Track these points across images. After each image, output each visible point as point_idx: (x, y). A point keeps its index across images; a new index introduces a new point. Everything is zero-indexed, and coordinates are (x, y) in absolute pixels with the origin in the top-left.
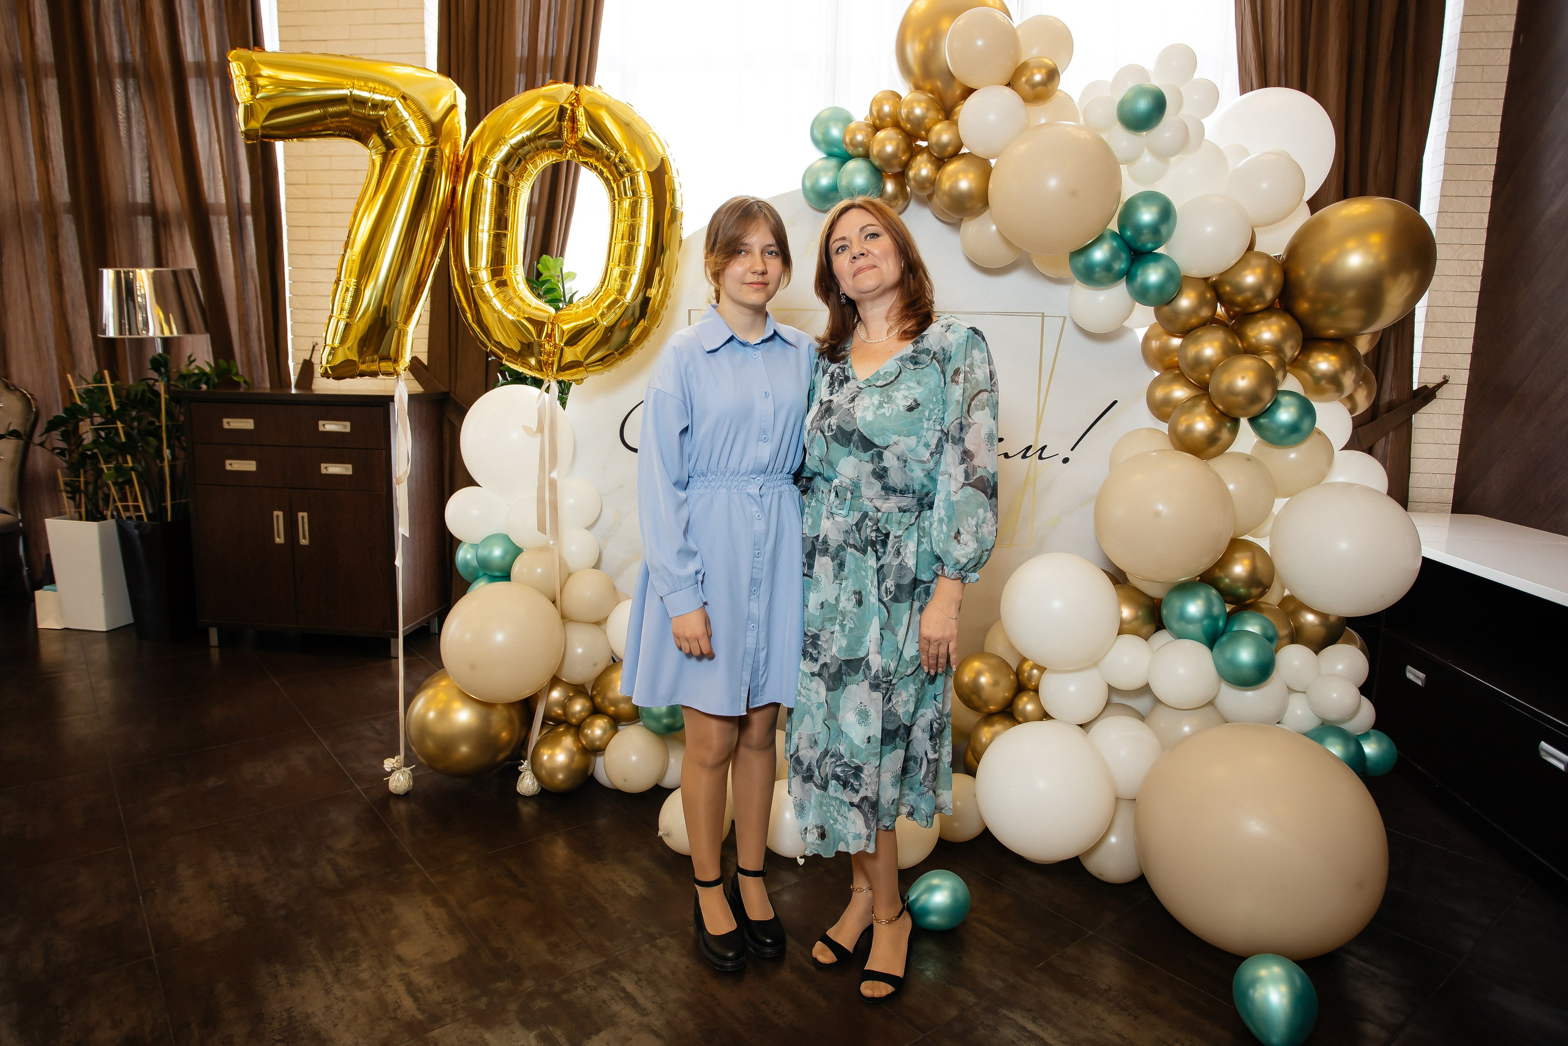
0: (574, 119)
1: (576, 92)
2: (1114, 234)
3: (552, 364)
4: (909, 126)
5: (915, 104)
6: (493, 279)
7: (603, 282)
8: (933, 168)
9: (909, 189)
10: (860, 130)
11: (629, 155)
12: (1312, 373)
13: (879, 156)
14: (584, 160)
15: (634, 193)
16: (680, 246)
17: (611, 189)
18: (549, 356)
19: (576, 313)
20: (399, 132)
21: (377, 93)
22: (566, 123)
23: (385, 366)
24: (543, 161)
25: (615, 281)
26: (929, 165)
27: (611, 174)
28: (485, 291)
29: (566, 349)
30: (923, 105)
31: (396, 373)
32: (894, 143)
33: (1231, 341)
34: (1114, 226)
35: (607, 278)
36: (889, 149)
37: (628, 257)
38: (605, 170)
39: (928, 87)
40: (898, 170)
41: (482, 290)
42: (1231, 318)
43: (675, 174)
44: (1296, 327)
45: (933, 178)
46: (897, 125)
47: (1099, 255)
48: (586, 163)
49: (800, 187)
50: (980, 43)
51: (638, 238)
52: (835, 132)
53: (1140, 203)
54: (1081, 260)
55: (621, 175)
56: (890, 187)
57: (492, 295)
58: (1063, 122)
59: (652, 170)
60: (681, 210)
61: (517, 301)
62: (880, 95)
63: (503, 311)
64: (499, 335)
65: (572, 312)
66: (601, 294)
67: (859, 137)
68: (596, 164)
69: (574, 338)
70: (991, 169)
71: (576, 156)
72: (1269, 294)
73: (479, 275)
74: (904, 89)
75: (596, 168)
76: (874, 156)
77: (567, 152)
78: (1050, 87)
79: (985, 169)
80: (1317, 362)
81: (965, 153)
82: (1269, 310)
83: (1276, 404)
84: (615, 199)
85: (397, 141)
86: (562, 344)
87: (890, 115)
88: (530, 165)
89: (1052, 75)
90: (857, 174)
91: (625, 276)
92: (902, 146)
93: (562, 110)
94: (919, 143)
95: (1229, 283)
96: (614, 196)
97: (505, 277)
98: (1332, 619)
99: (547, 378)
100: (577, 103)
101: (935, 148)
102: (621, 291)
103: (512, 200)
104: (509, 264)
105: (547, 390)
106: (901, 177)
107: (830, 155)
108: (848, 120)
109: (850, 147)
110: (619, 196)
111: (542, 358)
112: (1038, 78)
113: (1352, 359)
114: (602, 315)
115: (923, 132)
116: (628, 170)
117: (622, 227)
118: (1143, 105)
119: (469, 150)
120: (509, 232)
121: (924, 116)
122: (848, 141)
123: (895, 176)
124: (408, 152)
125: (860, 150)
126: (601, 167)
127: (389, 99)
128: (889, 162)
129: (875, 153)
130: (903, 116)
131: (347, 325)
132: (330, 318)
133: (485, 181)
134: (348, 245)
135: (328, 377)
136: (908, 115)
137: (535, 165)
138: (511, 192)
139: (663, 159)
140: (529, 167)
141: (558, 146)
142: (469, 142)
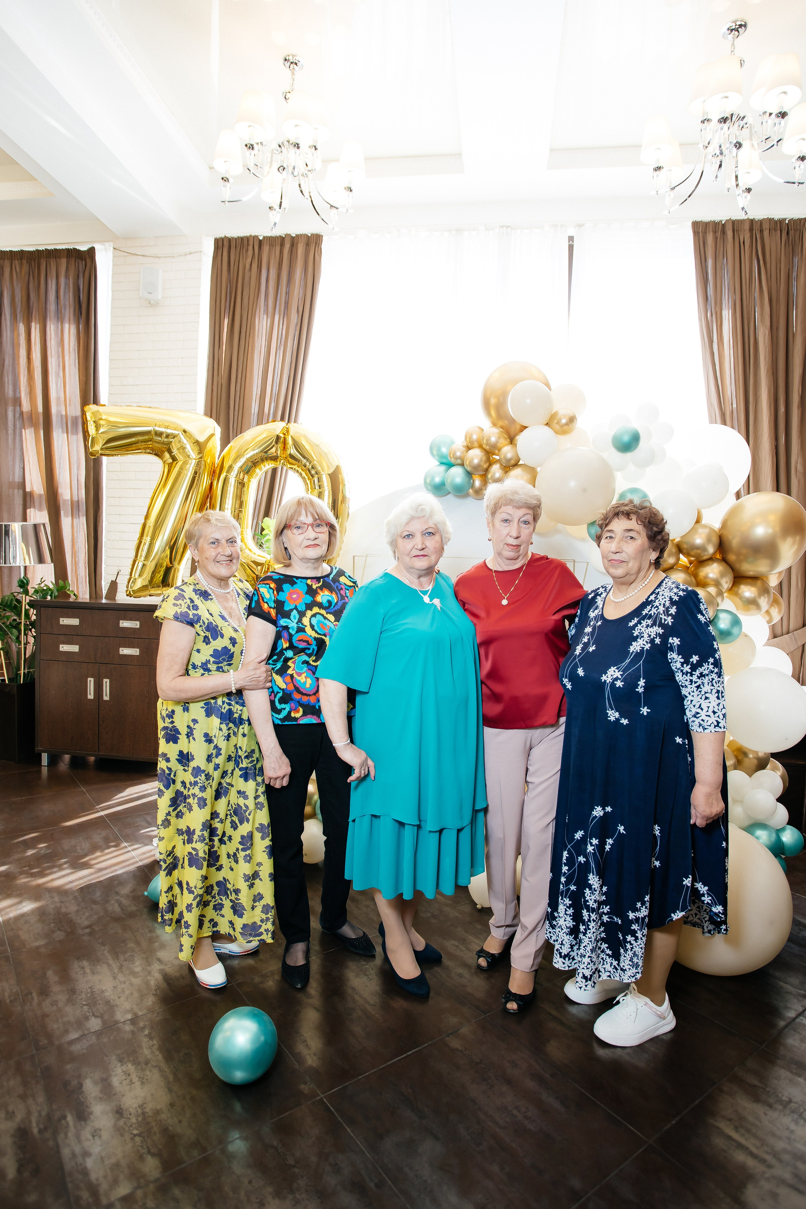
0: (285, 442)
1: (288, 428)
4: (488, 447)
5: (492, 435)
8: (503, 472)
10: (459, 449)
11: (317, 464)
12: (741, 598)
13: (470, 465)
14: (291, 466)
15: (320, 487)
16: (348, 518)
17: (306, 484)
20: (181, 450)
21: (170, 429)
22: (280, 445)
24: (266, 467)
26: (501, 470)
27: (307, 475)
30: (496, 435)
32: (479, 457)
33: (688, 579)
36: (476, 461)
38: (303, 473)
39: (501, 424)
40: (483, 472)
42: (691, 563)
43: (345, 475)
44: (730, 570)
46: (480, 446)
48: (292, 468)
49: (423, 482)
50: (528, 401)
52: (445, 450)
55: (313, 476)
56: (477, 483)
58: (580, 447)
59: (331, 472)
60: (350, 498)
61: (247, 551)
62: (471, 429)
67: (458, 454)
68: (298, 469)
70: (537, 473)
71: (286, 464)
72: (711, 550)
74: (486, 425)
75: (298, 472)
76: (467, 465)
77: (280, 462)
78: (571, 425)
79: (532, 474)
80: (743, 592)
81: (521, 465)
82: (711, 559)
83: (716, 617)
85: (179, 457)
87: (478, 441)
89: (572, 420)
90: (457, 475)
92: (484, 458)
93: (278, 438)
95: (686, 543)
96: (308, 489)
98: (761, 754)
100: (287, 433)
101: (503, 461)
103: (247, 490)
106: (484, 476)
107: (442, 463)
108: (453, 443)
109: (453, 459)
110: (311, 488)
112: (564, 421)
113: (765, 590)
115: (497, 451)
116: (317, 473)
118: (626, 438)
120: (243, 510)
121: (497, 442)
122: (452, 456)
123: (481, 476)
124: (185, 463)
125: (459, 461)
126: (300, 470)
127: (176, 432)
128: (476, 468)
129: (467, 463)
130: (485, 442)
131: (144, 565)
132: (134, 562)
133: (230, 479)
134: (147, 517)
135: (131, 597)
136: (487, 440)
137: (261, 469)
138: (246, 485)
139: (337, 466)
140: (257, 470)
141: (275, 459)
142: (222, 456)
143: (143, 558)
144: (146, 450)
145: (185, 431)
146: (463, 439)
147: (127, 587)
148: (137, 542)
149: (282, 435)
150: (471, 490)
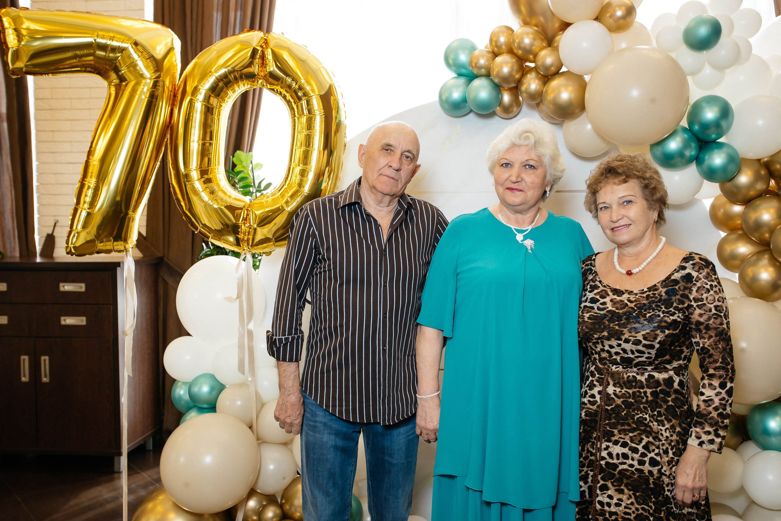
0: (263, 57)
1: (266, 38)
2: (684, 129)
3: (248, 240)
4: (520, 52)
5: (525, 36)
6: (202, 177)
7: (287, 178)
8: (540, 83)
9: (521, 98)
10: (483, 56)
11: (305, 83)
13: (498, 76)
14: (271, 88)
15: (310, 112)
16: (345, 149)
17: (292, 109)
18: (245, 234)
19: (267, 202)
20: (131, 69)
21: (115, 40)
22: (257, 60)
23: (119, 245)
24: (240, 88)
25: (296, 176)
26: (537, 81)
27: (292, 98)
28: (196, 187)
29: (259, 229)
30: (531, 36)
31: (126, 250)
32: (509, 65)
34: (684, 123)
35: (290, 175)
36: (506, 70)
37: (306, 158)
38: (287, 95)
39: (534, 22)
40: (513, 85)
41: (193, 186)
43: (339, 97)
45: (540, 90)
46: (511, 51)
47: (674, 145)
48: (273, 90)
49: (437, 99)
51: (312, 145)
52: (463, 58)
53: (704, 105)
54: (658, 151)
55: (300, 99)
56: (506, 98)
57: (201, 190)
58: (640, 47)
59: (322, 93)
60: (345, 123)
61: (220, 194)
62: (497, 30)
63: (210, 202)
64: (205, 220)
65: (263, 201)
66: (285, 187)
67: (482, 62)
68: (281, 90)
69: (264, 221)
70: (586, 83)
71: (265, 84)
73: (191, 174)
74: (515, 24)
75: (281, 93)
76: (494, 76)
77: (258, 82)
78: (628, 19)
81: (564, 73)
84: (295, 116)
85: (129, 76)
86: (255, 226)
87: (506, 44)
88: (230, 91)
89: (630, 10)
90: (481, 89)
91: (303, 173)
92: (516, 67)
93: (255, 51)
94: (528, 64)
96: (295, 114)
97: (210, 176)
99: (244, 252)
100: (266, 45)
101: (540, 69)
102: (300, 185)
103: (216, 118)
104: (214, 164)
105: (244, 260)
106: (515, 90)
107: (460, 75)
108: (473, 49)
109: (475, 69)
110: (298, 114)
111: (239, 236)
112: (619, 13)
114: (287, 202)
115: (531, 56)
116: (305, 95)
117: (301, 137)
118: (703, 31)
119: (184, 81)
120: (214, 142)
121: (532, 45)
122: (473, 65)
123: (511, 89)
124: (138, 84)
125: (483, 71)
126: (284, 92)
127: (124, 45)
128: (506, 79)
129: (495, 73)
130: (516, 45)
131: (89, 214)
132: (76, 210)
133: (196, 104)
134: (90, 153)
135: (72, 255)
136: (519, 44)
137: (234, 92)
138: (216, 111)
139: (330, 86)
140: (230, 93)
141: (251, 77)
142: (183, 75)
143: (86, 206)
144: (86, 68)
145: (136, 44)
146: (487, 41)
147: (67, 242)
148: (78, 185)
149: (258, 48)
150: (498, 108)
